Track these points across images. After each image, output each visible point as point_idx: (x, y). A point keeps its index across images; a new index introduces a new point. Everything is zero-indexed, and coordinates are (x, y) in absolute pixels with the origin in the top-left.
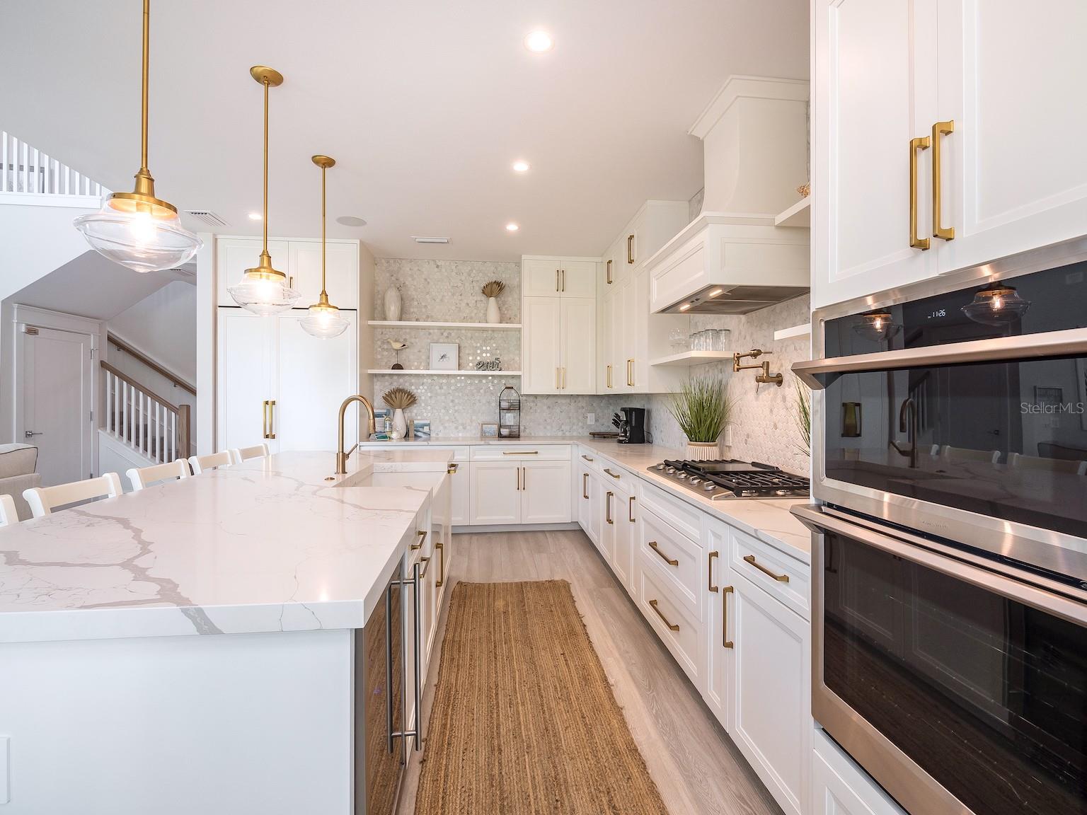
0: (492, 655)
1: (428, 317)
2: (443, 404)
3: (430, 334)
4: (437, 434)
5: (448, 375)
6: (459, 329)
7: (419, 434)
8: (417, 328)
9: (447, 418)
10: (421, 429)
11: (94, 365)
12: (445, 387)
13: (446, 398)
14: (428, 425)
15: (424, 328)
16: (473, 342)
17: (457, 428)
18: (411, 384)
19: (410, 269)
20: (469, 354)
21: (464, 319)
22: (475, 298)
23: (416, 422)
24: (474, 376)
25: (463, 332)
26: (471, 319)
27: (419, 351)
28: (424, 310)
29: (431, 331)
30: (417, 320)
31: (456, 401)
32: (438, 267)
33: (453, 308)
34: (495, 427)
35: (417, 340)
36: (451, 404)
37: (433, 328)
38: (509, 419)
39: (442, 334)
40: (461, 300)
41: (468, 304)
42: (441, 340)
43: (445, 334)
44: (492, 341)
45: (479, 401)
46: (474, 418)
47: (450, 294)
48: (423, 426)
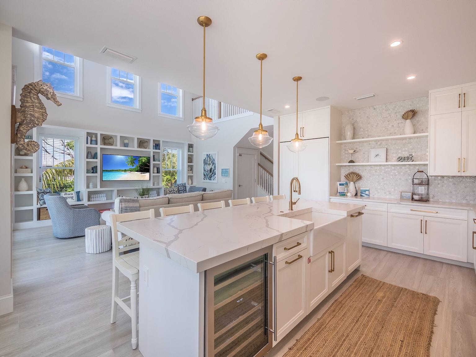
0: (356, 319)
1: (369, 136)
2: (377, 180)
3: (370, 144)
4: (374, 196)
5: (380, 165)
6: (387, 140)
7: (363, 195)
8: (363, 142)
9: (379, 187)
10: (364, 192)
11: (256, 165)
12: (378, 171)
13: (379, 177)
14: (369, 190)
15: (366, 142)
16: (396, 146)
17: (385, 193)
18: (360, 170)
19: (360, 113)
20: (393, 153)
21: (391, 134)
22: (398, 122)
23: (361, 189)
24: (397, 165)
25: (390, 141)
26: (395, 134)
27: (364, 153)
28: (366, 132)
29: (370, 143)
30: (363, 138)
31: (385, 179)
32: (374, 109)
33: (384, 129)
34: (410, 194)
35: (363, 148)
36: (382, 180)
37: (372, 141)
38: (422, 190)
39: (377, 143)
40: (388, 124)
41: (393, 126)
42: (377, 147)
43: (379, 143)
44: (409, 145)
45: (400, 179)
46: (396, 188)
47: (382, 122)
48: (365, 191)
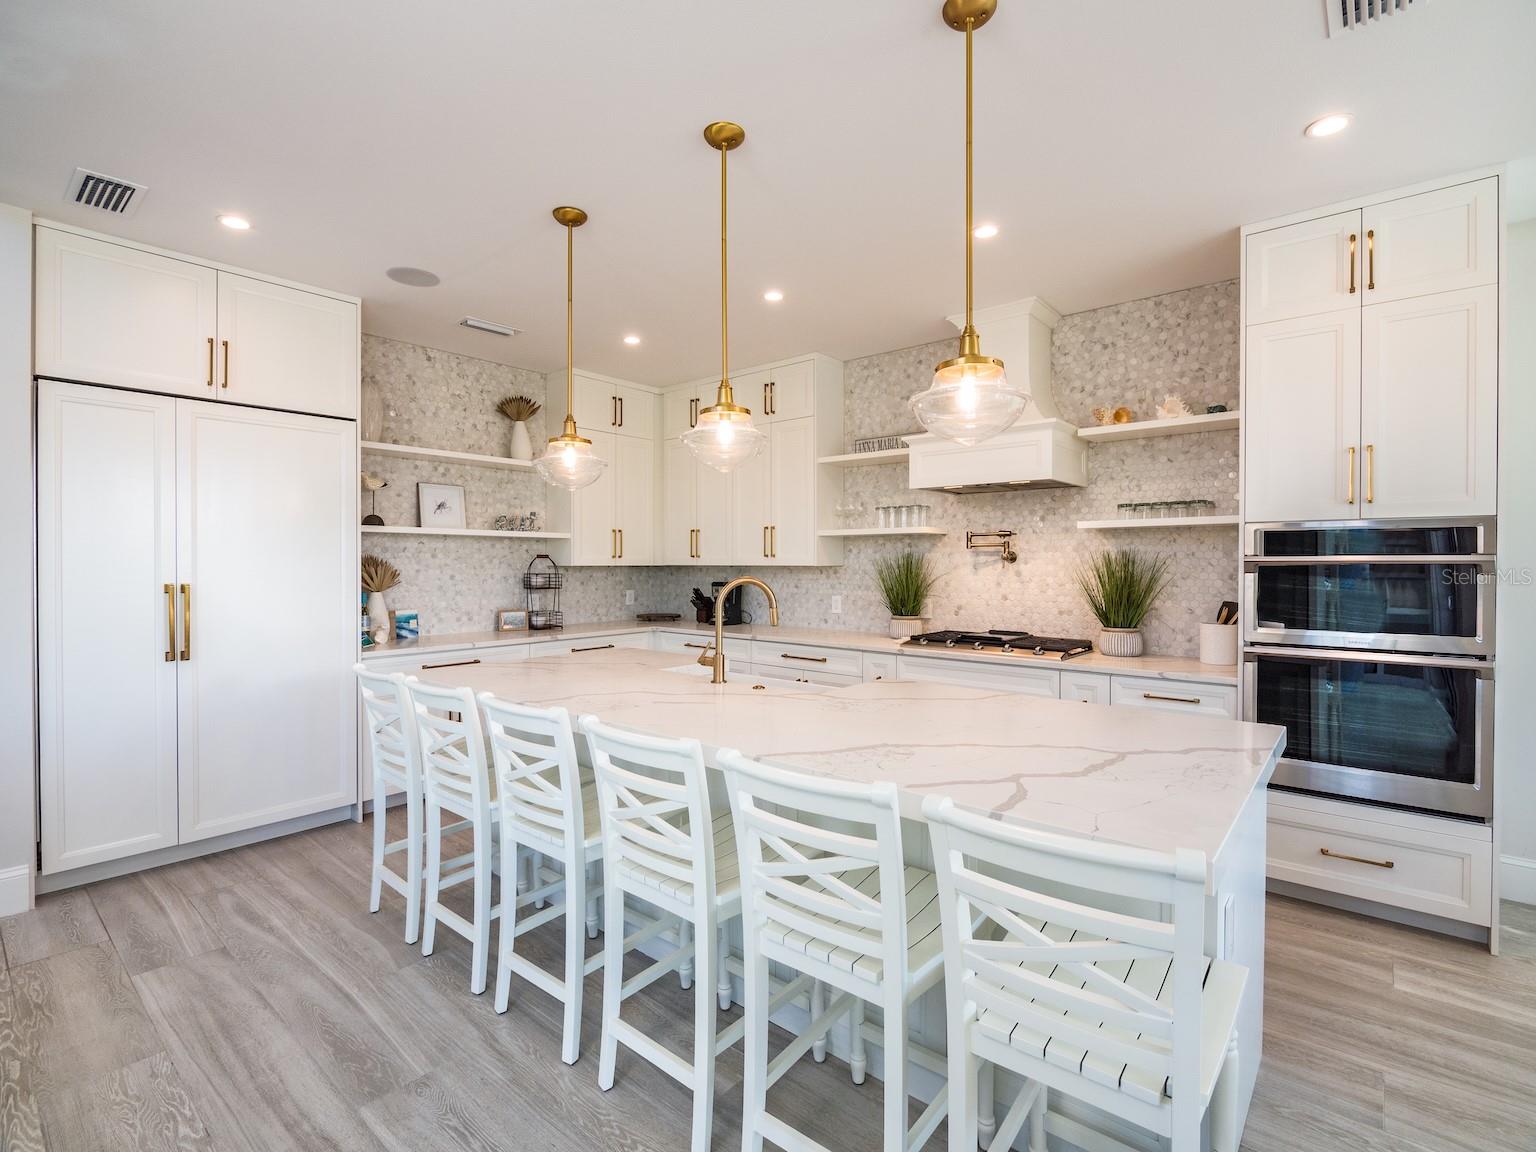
1: (413, 439)
2: (438, 582)
3: (416, 467)
4: (429, 632)
5: (445, 536)
6: (462, 463)
7: (404, 633)
8: (396, 455)
9: (444, 604)
10: (405, 625)
12: (440, 556)
13: (442, 572)
14: (415, 617)
15: (405, 457)
16: (482, 484)
17: (458, 620)
18: (385, 550)
19: (384, 355)
20: (476, 504)
21: (470, 449)
22: (485, 417)
23: (397, 613)
24: (485, 538)
25: (468, 468)
26: (480, 450)
27: (399, 495)
28: (406, 426)
29: (418, 463)
30: (395, 442)
31: (458, 577)
32: (429, 359)
33: (454, 428)
34: (523, 614)
35: (394, 476)
36: (450, 582)
37: (423, 457)
38: (537, 601)
39: (436, 469)
40: (465, 418)
41: (475, 426)
42: (434, 480)
43: (441, 470)
44: (509, 486)
45: (492, 576)
46: (484, 602)
47: (448, 406)
48: (408, 619)
